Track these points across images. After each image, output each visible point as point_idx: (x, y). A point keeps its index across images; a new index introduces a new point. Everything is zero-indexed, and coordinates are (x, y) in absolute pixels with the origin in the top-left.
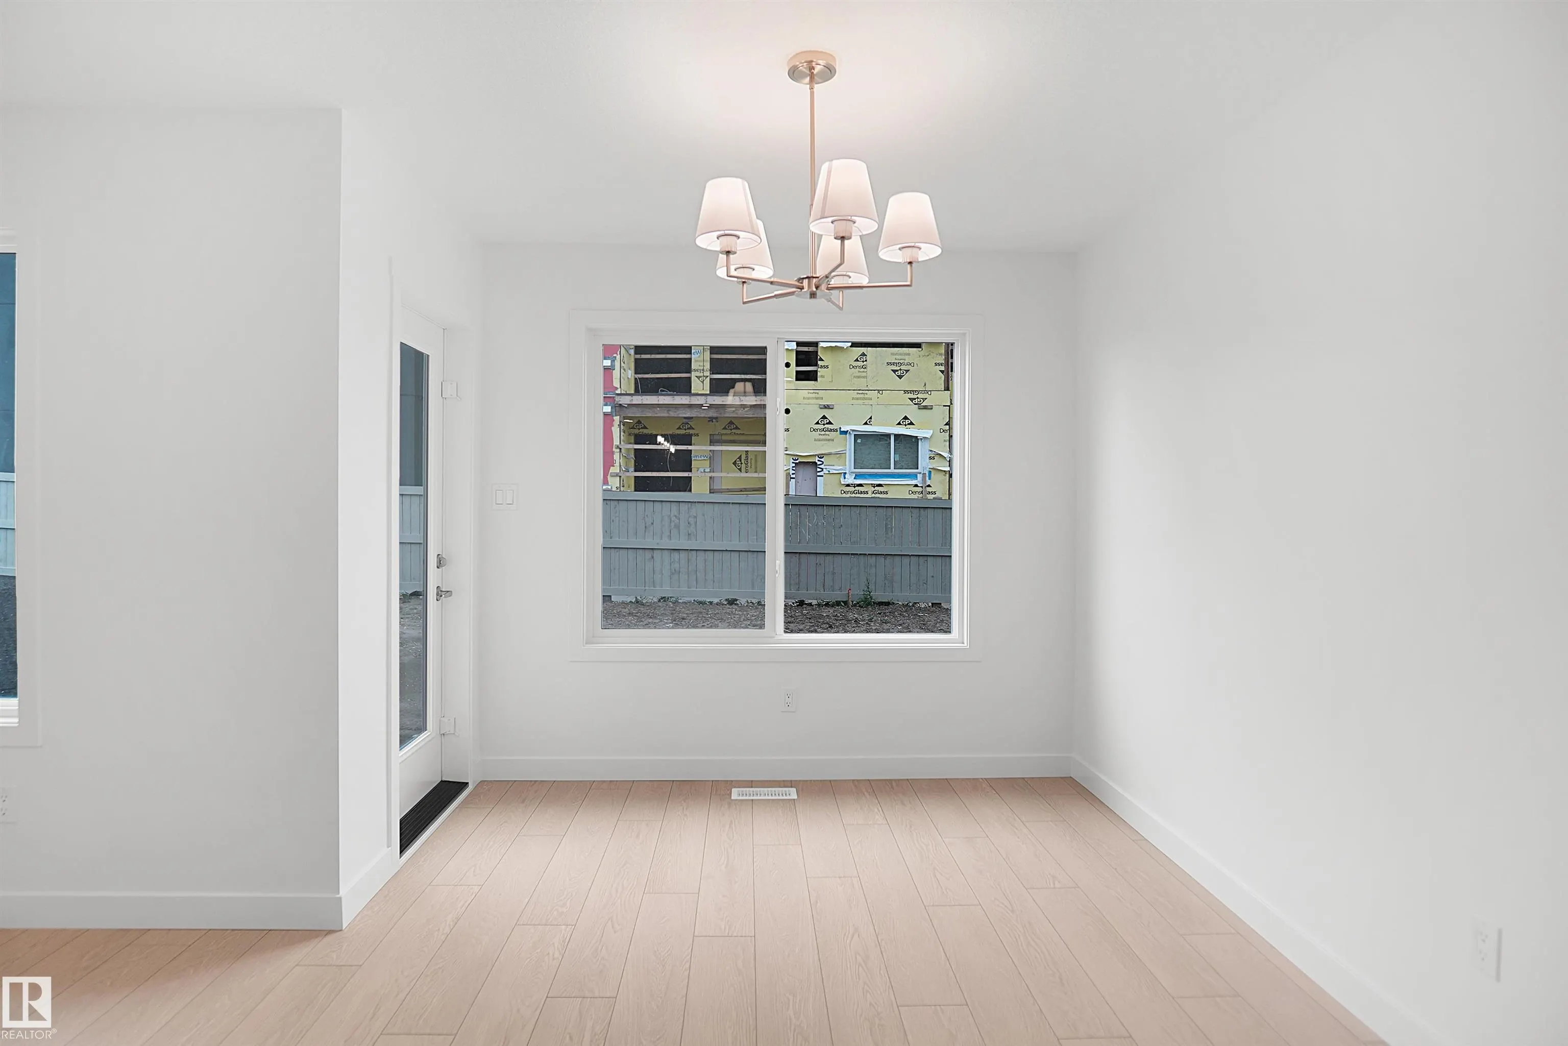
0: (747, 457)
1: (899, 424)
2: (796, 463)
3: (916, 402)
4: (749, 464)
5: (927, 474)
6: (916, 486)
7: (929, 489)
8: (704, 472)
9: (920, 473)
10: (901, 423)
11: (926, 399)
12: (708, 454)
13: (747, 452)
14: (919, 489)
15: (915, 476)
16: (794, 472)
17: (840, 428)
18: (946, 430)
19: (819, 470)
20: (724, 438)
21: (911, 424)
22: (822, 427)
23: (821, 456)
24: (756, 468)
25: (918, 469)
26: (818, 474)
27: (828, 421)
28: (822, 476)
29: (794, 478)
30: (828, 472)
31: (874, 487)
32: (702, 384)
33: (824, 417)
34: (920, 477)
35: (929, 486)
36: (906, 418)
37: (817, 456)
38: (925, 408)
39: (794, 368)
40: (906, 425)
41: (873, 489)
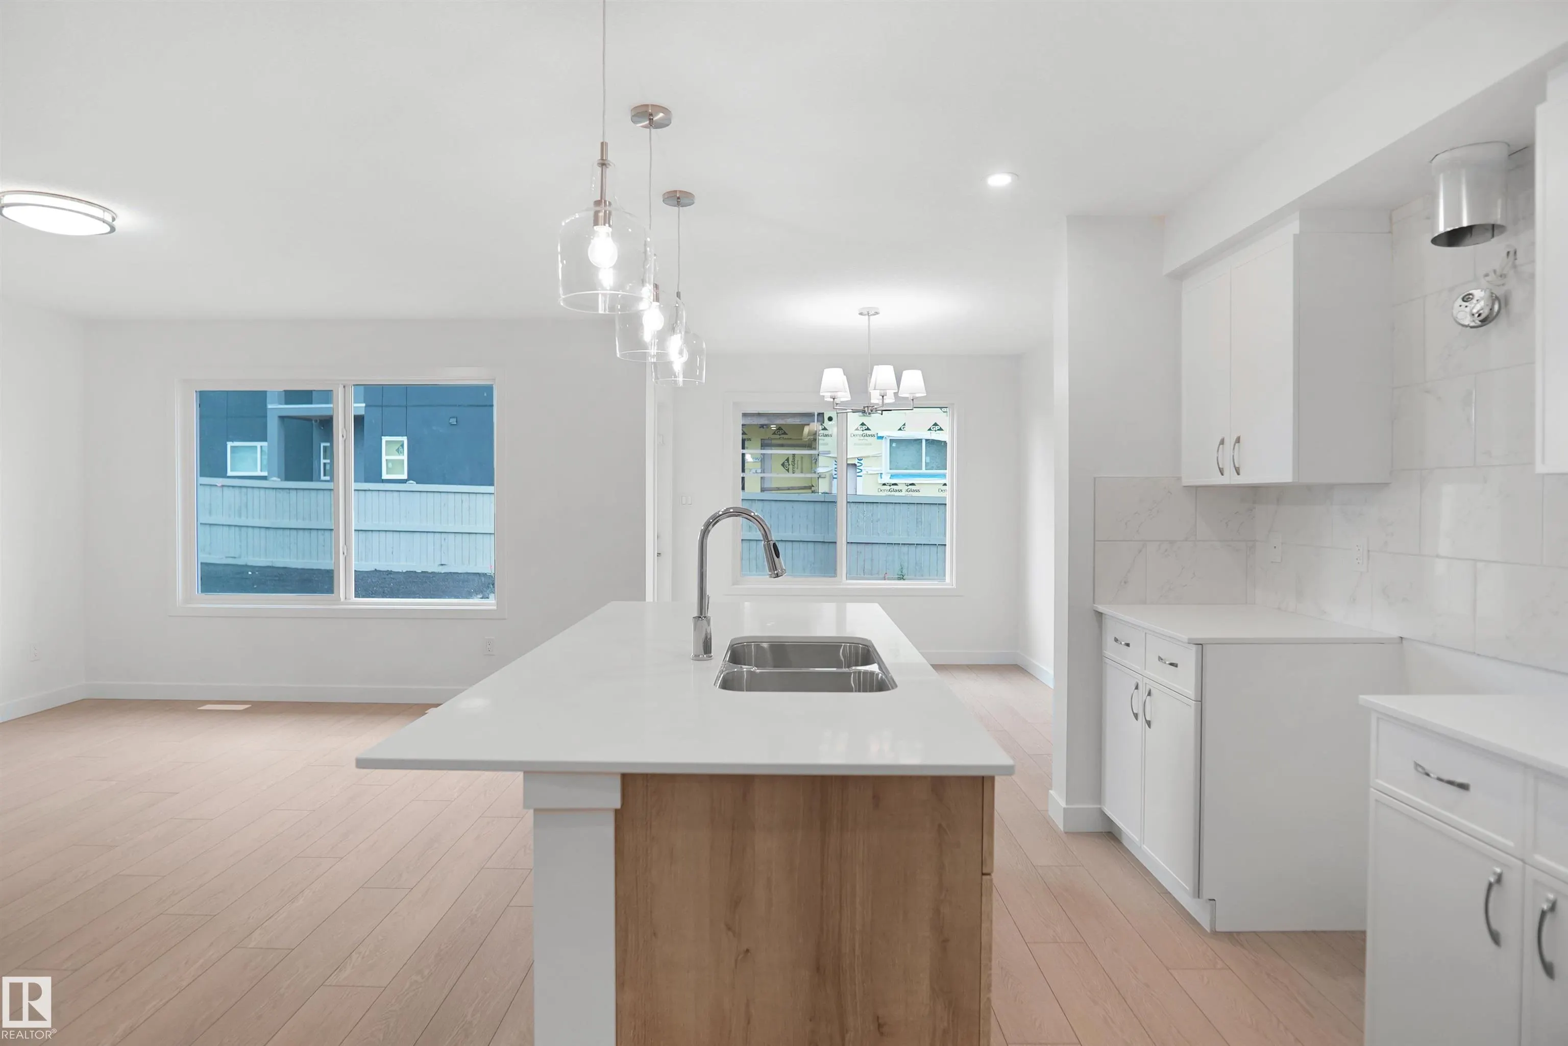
0: (794, 461)
1: (930, 429)
4: (796, 465)
6: (945, 485)
8: (756, 472)
9: (949, 473)
10: (932, 428)
12: (759, 456)
13: (794, 455)
15: (944, 476)
16: (836, 473)
17: (877, 434)
19: (858, 471)
20: (774, 442)
21: (941, 429)
22: (861, 433)
23: (861, 459)
24: (802, 469)
25: (946, 469)
26: (858, 474)
27: (866, 428)
28: (862, 476)
29: (836, 478)
30: (866, 473)
31: (908, 486)
33: (863, 424)
34: (948, 476)
36: (936, 424)
37: (857, 459)
40: (936, 431)
41: (907, 488)
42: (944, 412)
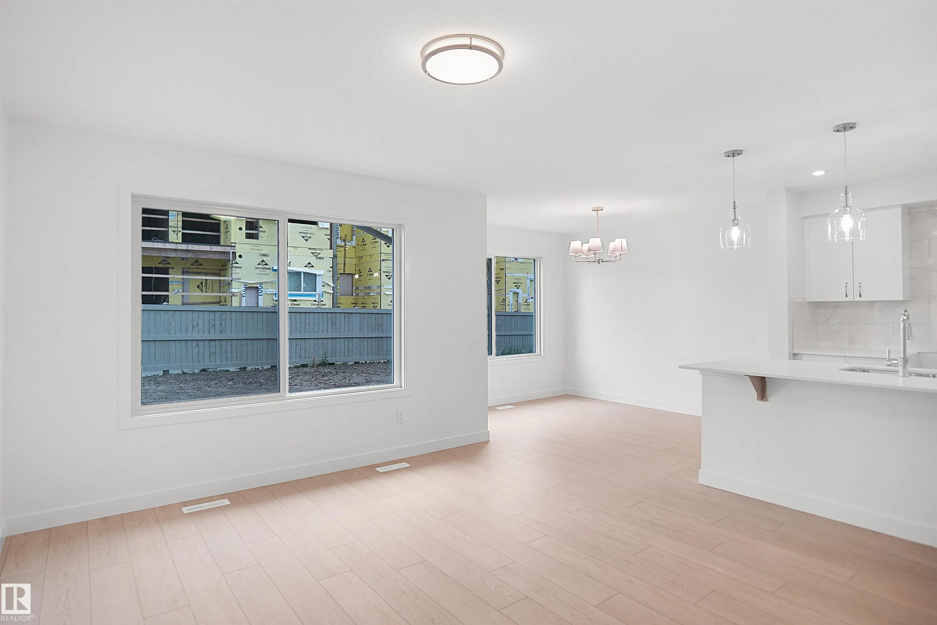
0: (206, 283)
1: (306, 266)
2: (245, 287)
3: (315, 255)
4: (208, 287)
5: (321, 295)
6: (315, 301)
7: (322, 303)
8: (178, 292)
9: (317, 294)
10: (307, 266)
11: (320, 253)
12: (180, 280)
13: (206, 280)
14: (317, 303)
15: (315, 296)
16: (245, 293)
17: (273, 268)
18: (331, 271)
19: (259, 291)
20: (191, 270)
21: (312, 266)
22: (262, 266)
23: (261, 284)
24: (212, 290)
25: (316, 291)
26: (259, 294)
27: (265, 263)
28: (262, 295)
29: (244, 296)
30: (265, 293)
31: (292, 302)
32: (176, 236)
33: (263, 261)
34: (317, 296)
35: (322, 301)
36: (309, 263)
37: (259, 284)
38: (320, 258)
39: (244, 231)
40: (309, 267)
41: (291, 303)
42: (314, 256)
